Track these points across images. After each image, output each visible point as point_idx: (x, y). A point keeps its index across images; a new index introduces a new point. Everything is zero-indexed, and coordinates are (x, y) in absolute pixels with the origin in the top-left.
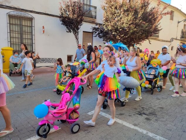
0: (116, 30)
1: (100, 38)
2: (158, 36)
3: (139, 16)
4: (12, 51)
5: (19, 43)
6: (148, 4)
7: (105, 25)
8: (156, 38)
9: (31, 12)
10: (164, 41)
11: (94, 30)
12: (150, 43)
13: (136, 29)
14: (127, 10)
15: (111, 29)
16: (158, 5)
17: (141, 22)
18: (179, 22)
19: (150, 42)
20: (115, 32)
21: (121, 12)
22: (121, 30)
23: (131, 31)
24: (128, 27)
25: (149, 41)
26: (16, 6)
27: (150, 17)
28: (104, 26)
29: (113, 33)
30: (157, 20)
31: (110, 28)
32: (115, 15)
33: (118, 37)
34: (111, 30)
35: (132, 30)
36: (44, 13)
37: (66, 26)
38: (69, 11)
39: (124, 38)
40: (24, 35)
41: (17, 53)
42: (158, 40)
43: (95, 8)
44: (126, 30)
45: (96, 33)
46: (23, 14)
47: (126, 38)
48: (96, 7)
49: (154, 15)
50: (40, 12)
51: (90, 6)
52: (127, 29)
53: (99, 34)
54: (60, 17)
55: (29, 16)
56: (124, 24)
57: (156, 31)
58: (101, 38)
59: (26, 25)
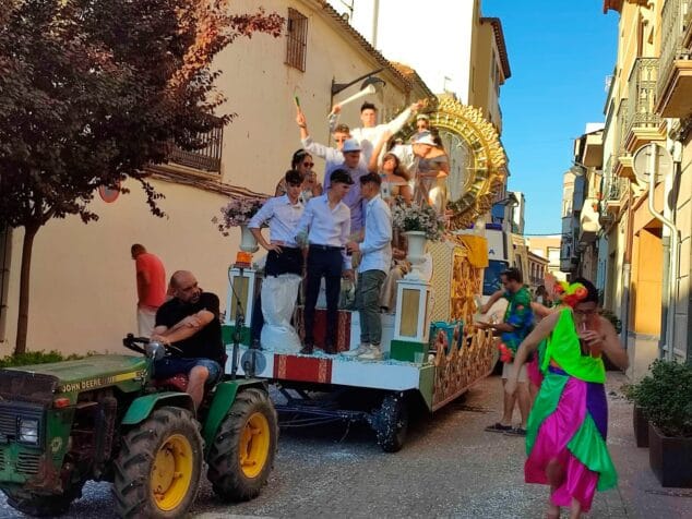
2: (215, 165)
8: (203, 173)
12: (156, 212)
18: (336, 89)
19: (159, 203)
25: (150, 194)
42: (221, 192)
49: (170, 14)
57: (193, 124)
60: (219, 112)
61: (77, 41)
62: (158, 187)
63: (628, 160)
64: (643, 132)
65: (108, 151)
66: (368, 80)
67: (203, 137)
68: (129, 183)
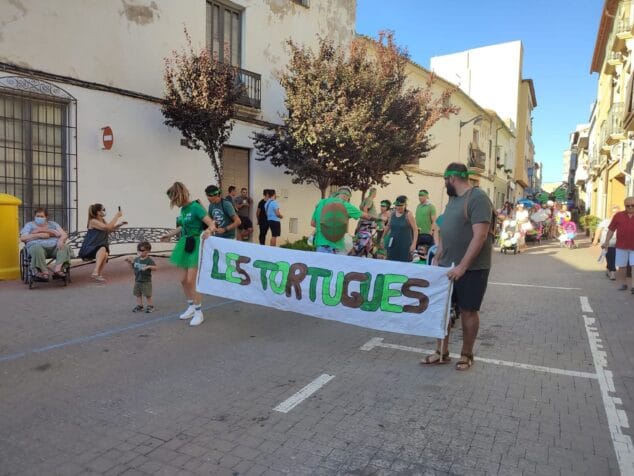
0: (329, 145)
1: (276, 165)
3: (384, 109)
4: (17, 207)
5: (17, 181)
6: (401, 79)
7: (299, 131)
9: (66, 80)
10: (431, 175)
11: (260, 144)
12: (410, 182)
13: (377, 144)
14: (356, 94)
15: (315, 142)
16: (429, 85)
17: (389, 127)
18: (462, 124)
19: (411, 179)
20: (325, 150)
21: (340, 96)
22: (341, 145)
23: (366, 150)
24: (360, 140)
25: (407, 175)
26: (16, 61)
27: (410, 114)
28: (295, 134)
29: (320, 155)
30: (428, 122)
31: (313, 139)
32: (323, 103)
33: (331, 163)
34: (314, 147)
35: (369, 145)
36: (108, 85)
37: (183, 128)
38: (196, 87)
39: (348, 168)
40: (35, 156)
41: (42, 214)
42: (419, 173)
43: (257, 77)
44: (355, 146)
45: (265, 151)
46: (38, 86)
47: (352, 167)
48: (260, 76)
49: (418, 109)
50: (95, 84)
51: (241, 71)
52: (358, 143)
53: (274, 153)
54: (164, 102)
55: (61, 94)
56: (351, 130)
57: (424, 148)
58: (280, 165)
59: (50, 121)
60: (433, 145)
61: (388, 124)
62: (410, 174)
63: (606, 148)
64: (615, 136)
65: (395, 162)
66: (477, 120)
67: (425, 153)
68: (401, 172)
